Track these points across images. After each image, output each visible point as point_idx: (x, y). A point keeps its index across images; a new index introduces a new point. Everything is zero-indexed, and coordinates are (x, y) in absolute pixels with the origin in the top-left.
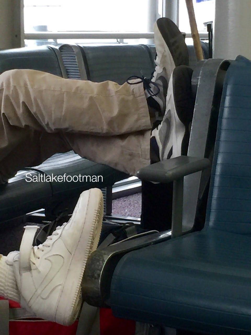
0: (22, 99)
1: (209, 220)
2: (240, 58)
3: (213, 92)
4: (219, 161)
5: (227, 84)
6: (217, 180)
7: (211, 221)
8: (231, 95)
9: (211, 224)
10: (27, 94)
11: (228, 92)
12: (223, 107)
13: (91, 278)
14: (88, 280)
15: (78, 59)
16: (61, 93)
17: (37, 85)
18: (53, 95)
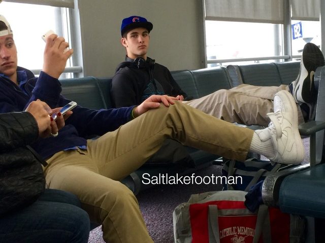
0: (233, 108)
10: (236, 105)
13: (268, 190)
14: (265, 192)
15: (238, 73)
16: (255, 105)
17: (242, 101)
18: (251, 106)
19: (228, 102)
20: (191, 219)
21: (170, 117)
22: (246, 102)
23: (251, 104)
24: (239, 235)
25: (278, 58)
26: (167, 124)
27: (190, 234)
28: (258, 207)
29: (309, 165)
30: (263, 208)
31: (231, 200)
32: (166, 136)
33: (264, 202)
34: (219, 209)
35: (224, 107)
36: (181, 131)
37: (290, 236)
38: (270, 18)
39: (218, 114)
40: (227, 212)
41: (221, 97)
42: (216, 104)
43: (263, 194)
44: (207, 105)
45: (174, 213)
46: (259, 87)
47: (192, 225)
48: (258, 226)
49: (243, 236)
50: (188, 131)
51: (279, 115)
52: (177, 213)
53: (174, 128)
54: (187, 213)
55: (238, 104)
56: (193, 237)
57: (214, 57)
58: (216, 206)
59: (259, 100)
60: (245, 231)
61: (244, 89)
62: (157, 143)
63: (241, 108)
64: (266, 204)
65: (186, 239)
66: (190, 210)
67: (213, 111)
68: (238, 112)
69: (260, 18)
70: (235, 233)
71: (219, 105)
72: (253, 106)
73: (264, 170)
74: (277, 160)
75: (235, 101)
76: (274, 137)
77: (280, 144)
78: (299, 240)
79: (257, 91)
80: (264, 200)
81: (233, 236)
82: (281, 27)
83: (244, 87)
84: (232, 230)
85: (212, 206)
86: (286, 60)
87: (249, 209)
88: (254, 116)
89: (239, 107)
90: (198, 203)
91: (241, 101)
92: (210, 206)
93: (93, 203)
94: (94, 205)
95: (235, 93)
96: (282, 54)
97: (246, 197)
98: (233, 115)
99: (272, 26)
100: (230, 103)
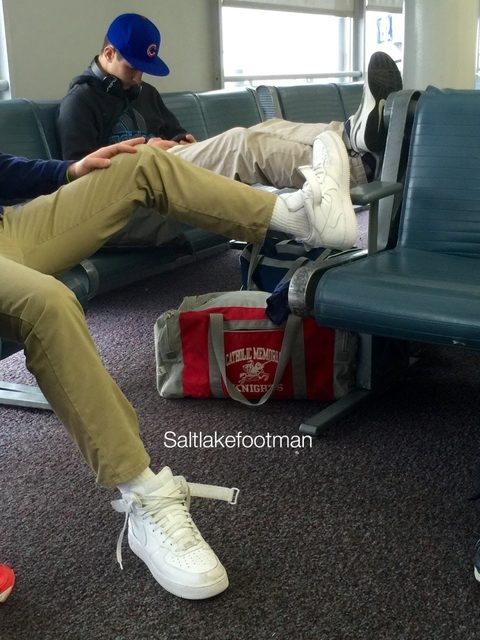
0: (254, 161)
1: (401, 240)
2: (430, 88)
3: (405, 121)
4: (411, 185)
5: (418, 113)
6: (409, 203)
7: (403, 240)
8: (421, 123)
9: (403, 242)
10: (260, 155)
11: (419, 121)
12: (415, 134)
13: (298, 291)
14: (294, 294)
15: (274, 99)
16: (290, 156)
17: (270, 147)
18: (283, 158)
19: (246, 150)
20: (183, 334)
21: (142, 171)
22: (274, 150)
23: (284, 154)
24: (256, 361)
25: (342, 76)
26: (137, 183)
27: (180, 359)
28: (286, 318)
29: (366, 252)
30: (292, 320)
31: (245, 306)
32: (137, 203)
33: (292, 310)
34: (225, 319)
35: (240, 156)
36: (161, 196)
37: (335, 362)
38: (331, 6)
39: (231, 169)
40: (238, 325)
41: (236, 140)
42: (227, 153)
43: (291, 297)
44: (213, 153)
45: (156, 326)
46: (298, 124)
47: (183, 347)
48: (285, 348)
49: (262, 362)
50: (172, 195)
51: (319, 170)
52: (160, 326)
53: (148, 189)
54: (176, 326)
55: (263, 153)
56: (185, 363)
57: (241, 72)
58: (221, 315)
59: (296, 147)
60: (266, 354)
61: (273, 127)
62: (121, 215)
63: (267, 160)
64: (296, 313)
65: (174, 367)
66: (180, 320)
67: (222, 163)
68: (263, 167)
69: (316, 6)
70: (249, 358)
71: (232, 153)
72: (286, 157)
73: (304, 259)
74: (313, 241)
75: (259, 149)
76: (309, 203)
77: (319, 216)
78: (347, 368)
79: (294, 130)
80: (291, 307)
81: (246, 362)
82: (349, 21)
83: (273, 124)
84: (245, 353)
85: (215, 315)
86: (356, 79)
87: (271, 320)
88: (287, 173)
89: (265, 158)
90: (196, 310)
91: (267, 149)
92: (211, 315)
93: (8, 310)
94: (10, 314)
95: (260, 134)
96: (349, 69)
97: (268, 301)
98: (254, 171)
99: (335, 20)
100: (249, 152)
